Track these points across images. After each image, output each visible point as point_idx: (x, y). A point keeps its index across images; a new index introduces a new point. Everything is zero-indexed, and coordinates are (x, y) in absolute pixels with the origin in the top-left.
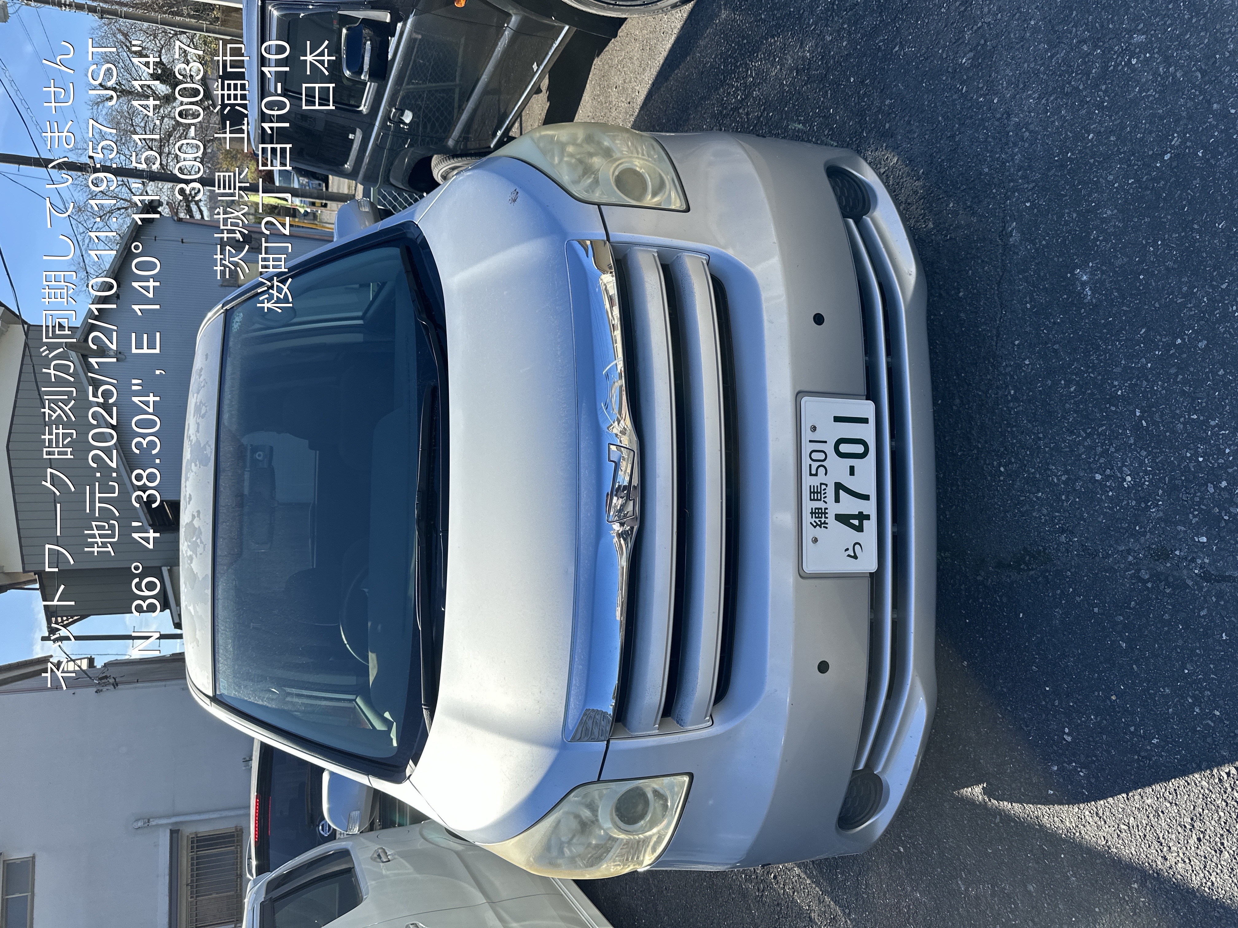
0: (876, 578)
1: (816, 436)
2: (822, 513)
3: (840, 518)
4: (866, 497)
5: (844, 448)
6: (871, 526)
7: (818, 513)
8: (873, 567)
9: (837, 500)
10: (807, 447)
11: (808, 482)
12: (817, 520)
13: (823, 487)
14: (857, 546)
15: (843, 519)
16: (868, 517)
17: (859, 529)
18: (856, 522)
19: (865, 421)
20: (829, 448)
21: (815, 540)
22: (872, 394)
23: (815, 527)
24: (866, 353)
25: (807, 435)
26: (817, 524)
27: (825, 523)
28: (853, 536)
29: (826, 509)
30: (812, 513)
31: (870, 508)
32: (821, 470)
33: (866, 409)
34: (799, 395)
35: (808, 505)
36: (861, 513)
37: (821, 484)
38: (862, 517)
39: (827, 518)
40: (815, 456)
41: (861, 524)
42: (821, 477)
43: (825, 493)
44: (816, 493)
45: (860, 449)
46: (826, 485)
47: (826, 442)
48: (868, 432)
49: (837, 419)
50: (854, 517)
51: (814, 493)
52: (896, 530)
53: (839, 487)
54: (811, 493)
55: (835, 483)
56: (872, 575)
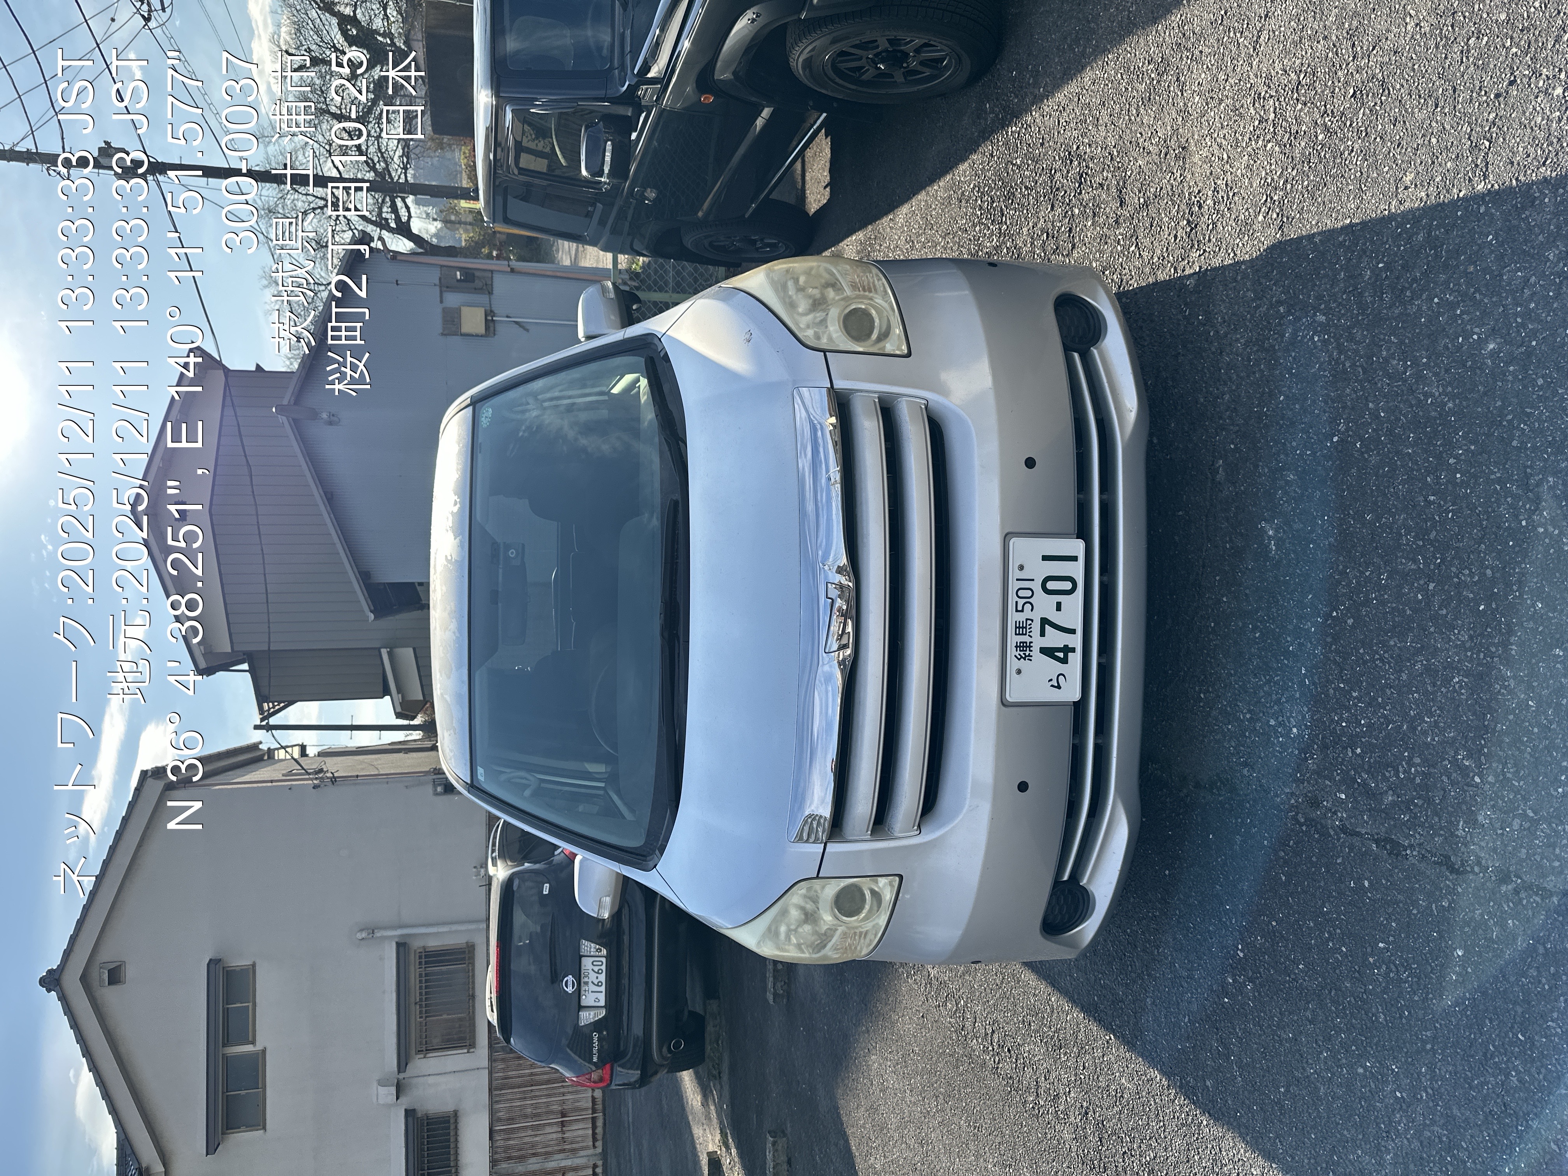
0: (1079, 707)
1: (1022, 575)
2: (1026, 647)
3: (1044, 651)
4: (1073, 631)
5: (1051, 585)
6: (1076, 659)
7: (1024, 647)
8: (1077, 696)
9: (1043, 634)
10: (1013, 586)
11: (1014, 617)
12: (1022, 653)
13: (1029, 622)
14: (1061, 677)
15: (1048, 652)
16: (1073, 650)
17: (1064, 661)
18: (1061, 655)
19: (1074, 559)
20: (1037, 586)
21: (1019, 672)
22: (1083, 532)
23: (1019, 659)
24: (1079, 491)
25: (1014, 573)
26: (1022, 657)
27: (1029, 656)
28: (1059, 667)
29: (1031, 642)
30: (1016, 647)
31: (1076, 641)
32: (1028, 606)
33: (1077, 547)
34: (1007, 538)
35: (1013, 639)
36: (1066, 646)
37: (1027, 620)
38: (1067, 650)
39: (1030, 651)
40: (1021, 593)
41: (1066, 656)
42: (1027, 613)
43: (1029, 629)
44: (1021, 629)
45: (1068, 586)
46: (1032, 621)
47: (1033, 580)
48: (1077, 570)
49: (1045, 558)
50: (1059, 650)
51: (1019, 628)
52: (1103, 661)
53: (1044, 622)
54: (1016, 628)
55: (1042, 619)
56: (1075, 703)
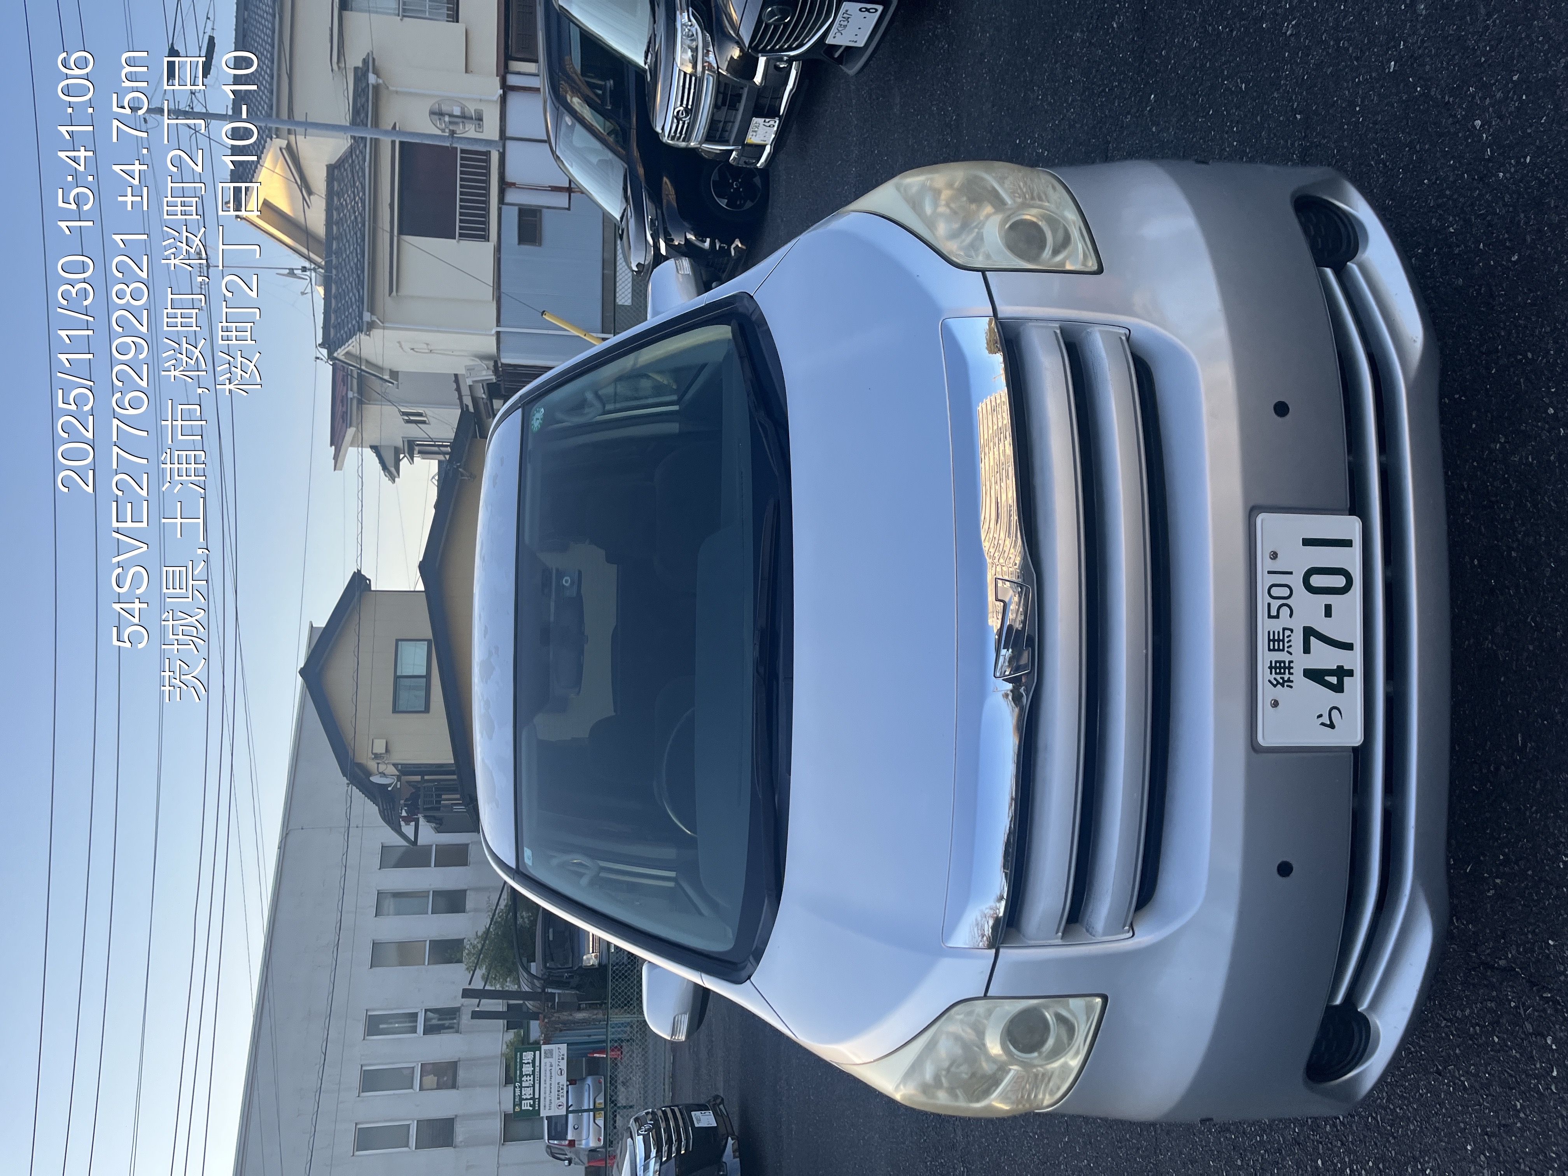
0: (1361, 755)
1: (1276, 566)
2: (1285, 668)
3: (1310, 674)
4: (1349, 647)
5: (1317, 581)
6: (1355, 685)
7: (1280, 668)
8: (1357, 739)
9: (1307, 650)
10: (1263, 581)
11: (1265, 626)
12: (1278, 677)
13: (1287, 633)
14: (1335, 712)
15: (1315, 675)
16: (1350, 673)
17: (1338, 688)
18: (1334, 680)
19: (1348, 543)
20: (1297, 582)
21: (1275, 704)
22: (1357, 507)
23: (1275, 686)
24: (1350, 451)
25: (1263, 564)
26: (1278, 683)
27: (1289, 680)
28: (1330, 697)
29: (1290, 662)
30: (1271, 668)
31: (1354, 660)
32: (1285, 611)
33: (1351, 526)
34: (1252, 512)
35: (1265, 657)
36: (1340, 668)
37: (1284, 629)
38: (1342, 673)
39: (1292, 674)
40: (1275, 592)
41: (1341, 682)
42: (1284, 620)
43: (1288, 642)
44: (1277, 642)
45: (1339, 581)
47: (1291, 573)
48: (1352, 560)
49: (1307, 542)
50: (1331, 672)
51: (1274, 640)
52: (1391, 689)
53: (1309, 632)
54: (1269, 640)
55: (1304, 628)
56: (1355, 750)
